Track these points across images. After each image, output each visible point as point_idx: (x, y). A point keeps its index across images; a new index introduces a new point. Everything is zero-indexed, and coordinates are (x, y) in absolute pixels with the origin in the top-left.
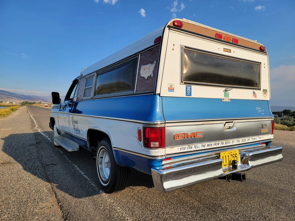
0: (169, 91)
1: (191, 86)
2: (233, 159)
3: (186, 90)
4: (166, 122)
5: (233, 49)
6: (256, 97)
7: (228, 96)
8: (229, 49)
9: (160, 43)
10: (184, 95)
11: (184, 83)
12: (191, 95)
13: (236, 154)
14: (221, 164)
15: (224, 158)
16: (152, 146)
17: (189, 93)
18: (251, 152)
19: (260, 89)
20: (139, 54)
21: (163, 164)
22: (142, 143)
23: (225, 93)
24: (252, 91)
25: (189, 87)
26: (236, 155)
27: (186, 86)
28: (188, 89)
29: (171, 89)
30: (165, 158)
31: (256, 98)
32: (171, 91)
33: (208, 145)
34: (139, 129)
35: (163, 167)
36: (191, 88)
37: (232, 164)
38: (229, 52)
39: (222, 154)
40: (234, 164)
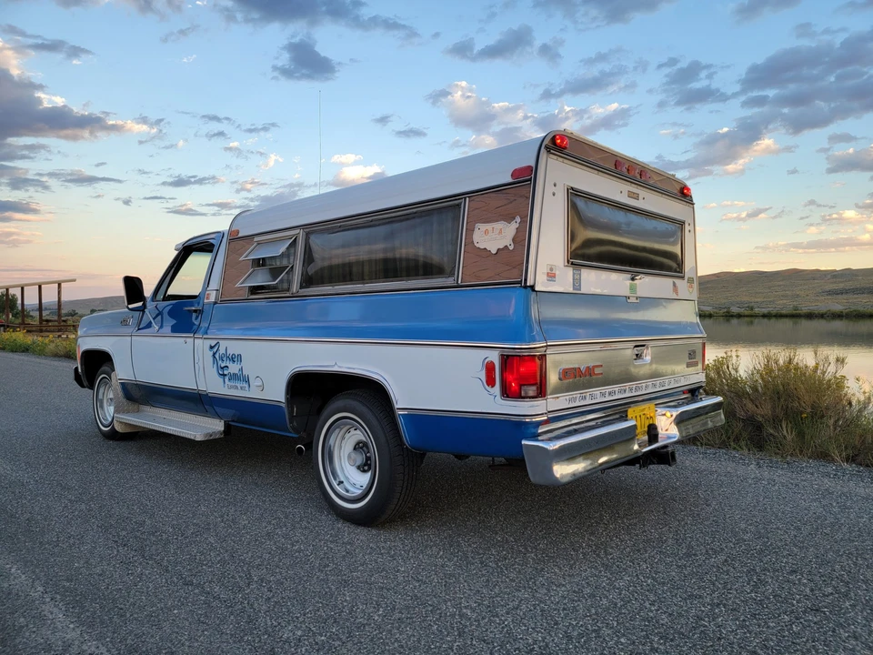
0: (547, 280)
1: (581, 270)
2: (648, 422)
3: (574, 279)
4: (548, 343)
5: (642, 192)
6: (677, 293)
7: (636, 292)
8: (636, 194)
9: (530, 180)
10: (571, 290)
11: (570, 263)
12: (580, 290)
14: (634, 430)
16: (523, 394)
17: (577, 282)
18: (676, 407)
19: (683, 278)
20: (465, 198)
21: (539, 431)
22: (497, 389)
23: (630, 284)
24: (670, 281)
25: (578, 272)
27: (574, 270)
28: (576, 277)
29: (551, 276)
30: (546, 418)
32: (551, 281)
33: (610, 394)
34: (488, 360)
36: (580, 275)
37: (648, 433)
38: (635, 199)
39: (631, 412)
40: (653, 433)
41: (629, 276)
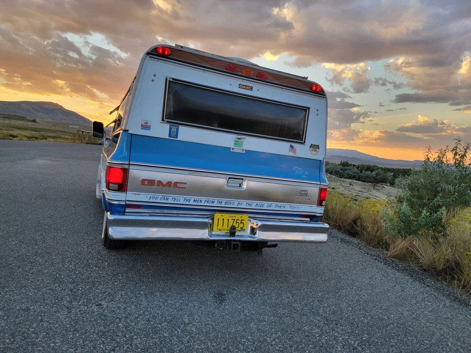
0: (142, 129)
1: (178, 127)
2: (236, 225)
3: (170, 131)
4: (130, 163)
5: (257, 86)
6: (295, 152)
7: (241, 146)
8: (249, 86)
10: (167, 137)
11: (166, 121)
12: (177, 138)
13: (242, 220)
15: (221, 220)
16: (110, 188)
17: (173, 134)
19: (303, 143)
21: (126, 211)
23: (235, 141)
24: (288, 144)
25: (175, 127)
27: (170, 126)
28: (172, 130)
29: (146, 127)
30: (124, 203)
31: (295, 154)
32: (146, 129)
33: (195, 201)
36: (178, 130)
37: (230, 230)
38: (248, 90)
39: (217, 216)
41: (235, 136)
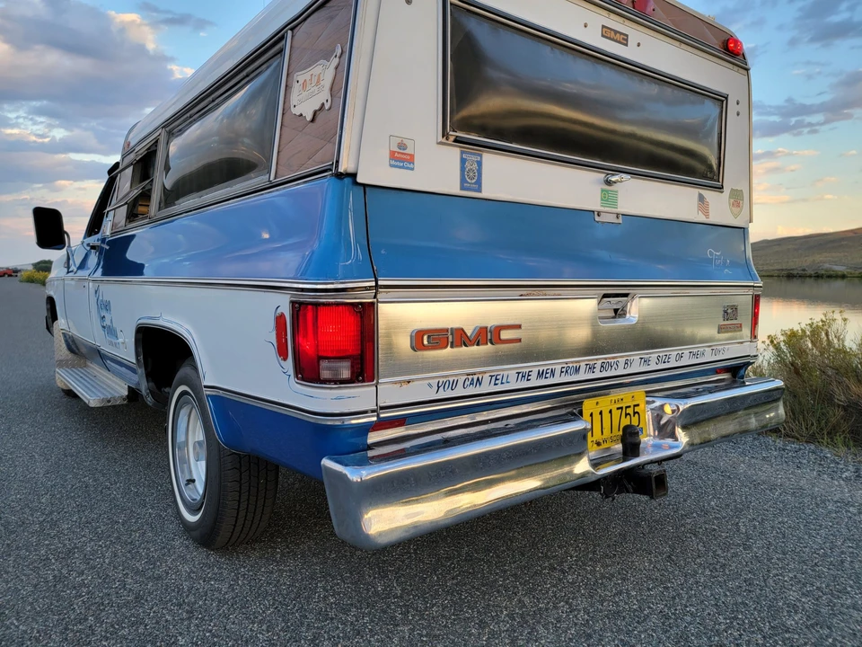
0: (391, 166)
1: (481, 156)
2: (625, 422)
3: (463, 169)
4: (380, 283)
5: (635, 33)
6: (707, 214)
7: (615, 205)
8: (620, 33)
10: (455, 189)
11: (452, 139)
12: (480, 191)
13: (635, 406)
14: (585, 437)
15: (597, 417)
16: (325, 374)
18: (686, 396)
19: (720, 188)
20: (287, 32)
21: (370, 441)
22: (289, 364)
23: (602, 190)
24: (693, 193)
25: (475, 158)
26: (637, 409)
27: (462, 153)
28: (468, 166)
29: (401, 158)
30: (375, 419)
31: (707, 216)
32: (402, 167)
33: (540, 375)
34: (279, 311)
35: (371, 453)
36: (480, 164)
37: (623, 440)
38: (620, 42)
39: (589, 406)
40: (630, 440)
41: (601, 176)
